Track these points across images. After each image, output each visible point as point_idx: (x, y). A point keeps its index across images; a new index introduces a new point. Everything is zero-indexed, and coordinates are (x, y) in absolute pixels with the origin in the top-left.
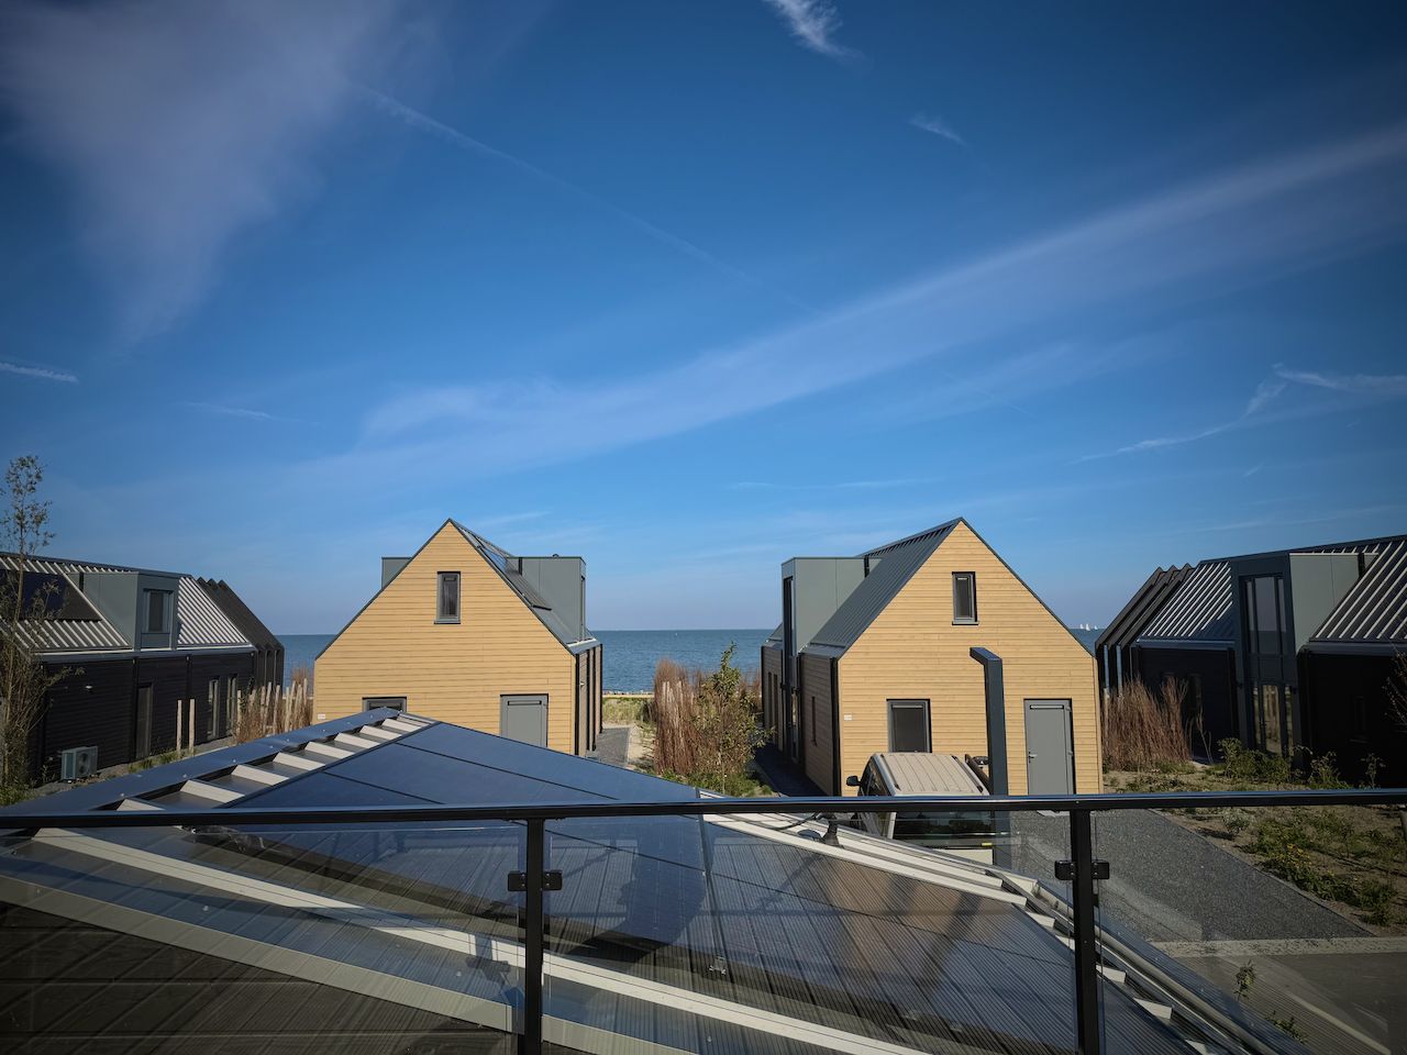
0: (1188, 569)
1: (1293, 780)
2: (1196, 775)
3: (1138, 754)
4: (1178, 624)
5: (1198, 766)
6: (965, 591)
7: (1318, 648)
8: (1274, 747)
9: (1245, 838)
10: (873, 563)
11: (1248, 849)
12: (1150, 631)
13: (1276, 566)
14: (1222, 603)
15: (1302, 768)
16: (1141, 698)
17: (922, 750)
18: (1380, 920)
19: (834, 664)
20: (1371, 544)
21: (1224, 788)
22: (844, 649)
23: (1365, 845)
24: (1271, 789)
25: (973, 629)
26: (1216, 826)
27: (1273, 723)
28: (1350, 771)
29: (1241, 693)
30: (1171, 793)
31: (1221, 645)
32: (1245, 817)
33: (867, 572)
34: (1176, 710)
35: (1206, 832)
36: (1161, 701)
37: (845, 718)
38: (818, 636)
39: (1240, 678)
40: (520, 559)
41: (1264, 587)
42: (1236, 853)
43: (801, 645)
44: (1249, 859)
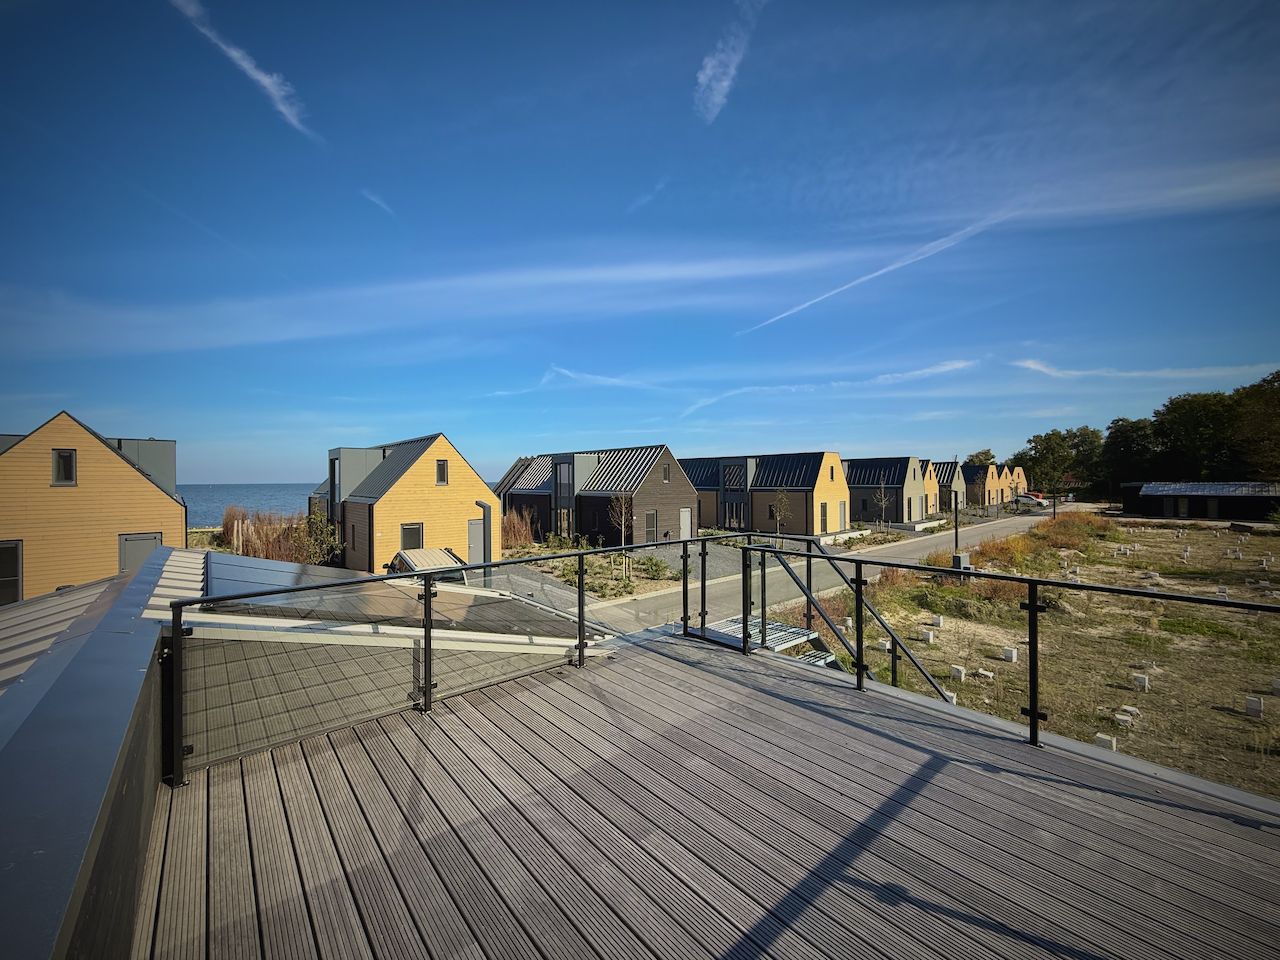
0: (533, 459)
1: (573, 547)
2: (536, 549)
3: (512, 542)
4: (528, 483)
5: (536, 545)
6: (442, 469)
7: (583, 494)
8: (565, 535)
9: (557, 573)
10: (388, 452)
11: (558, 577)
12: (517, 486)
13: (568, 459)
14: (547, 474)
15: (577, 542)
16: (514, 516)
17: (419, 548)
18: (603, 596)
19: (371, 508)
20: (602, 452)
21: (547, 553)
22: (378, 499)
23: (598, 570)
24: (565, 552)
25: (446, 488)
26: (546, 569)
27: (565, 525)
28: (593, 543)
29: (553, 512)
30: (526, 557)
31: (546, 492)
32: (557, 564)
33: (384, 457)
34: (529, 521)
35: (543, 572)
36: (522, 516)
37: (377, 535)
38: (355, 491)
39: (553, 506)
40: (120, 440)
41: (564, 468)
42: (554, 579)
43: (344, 495)
44: (559, 580)
